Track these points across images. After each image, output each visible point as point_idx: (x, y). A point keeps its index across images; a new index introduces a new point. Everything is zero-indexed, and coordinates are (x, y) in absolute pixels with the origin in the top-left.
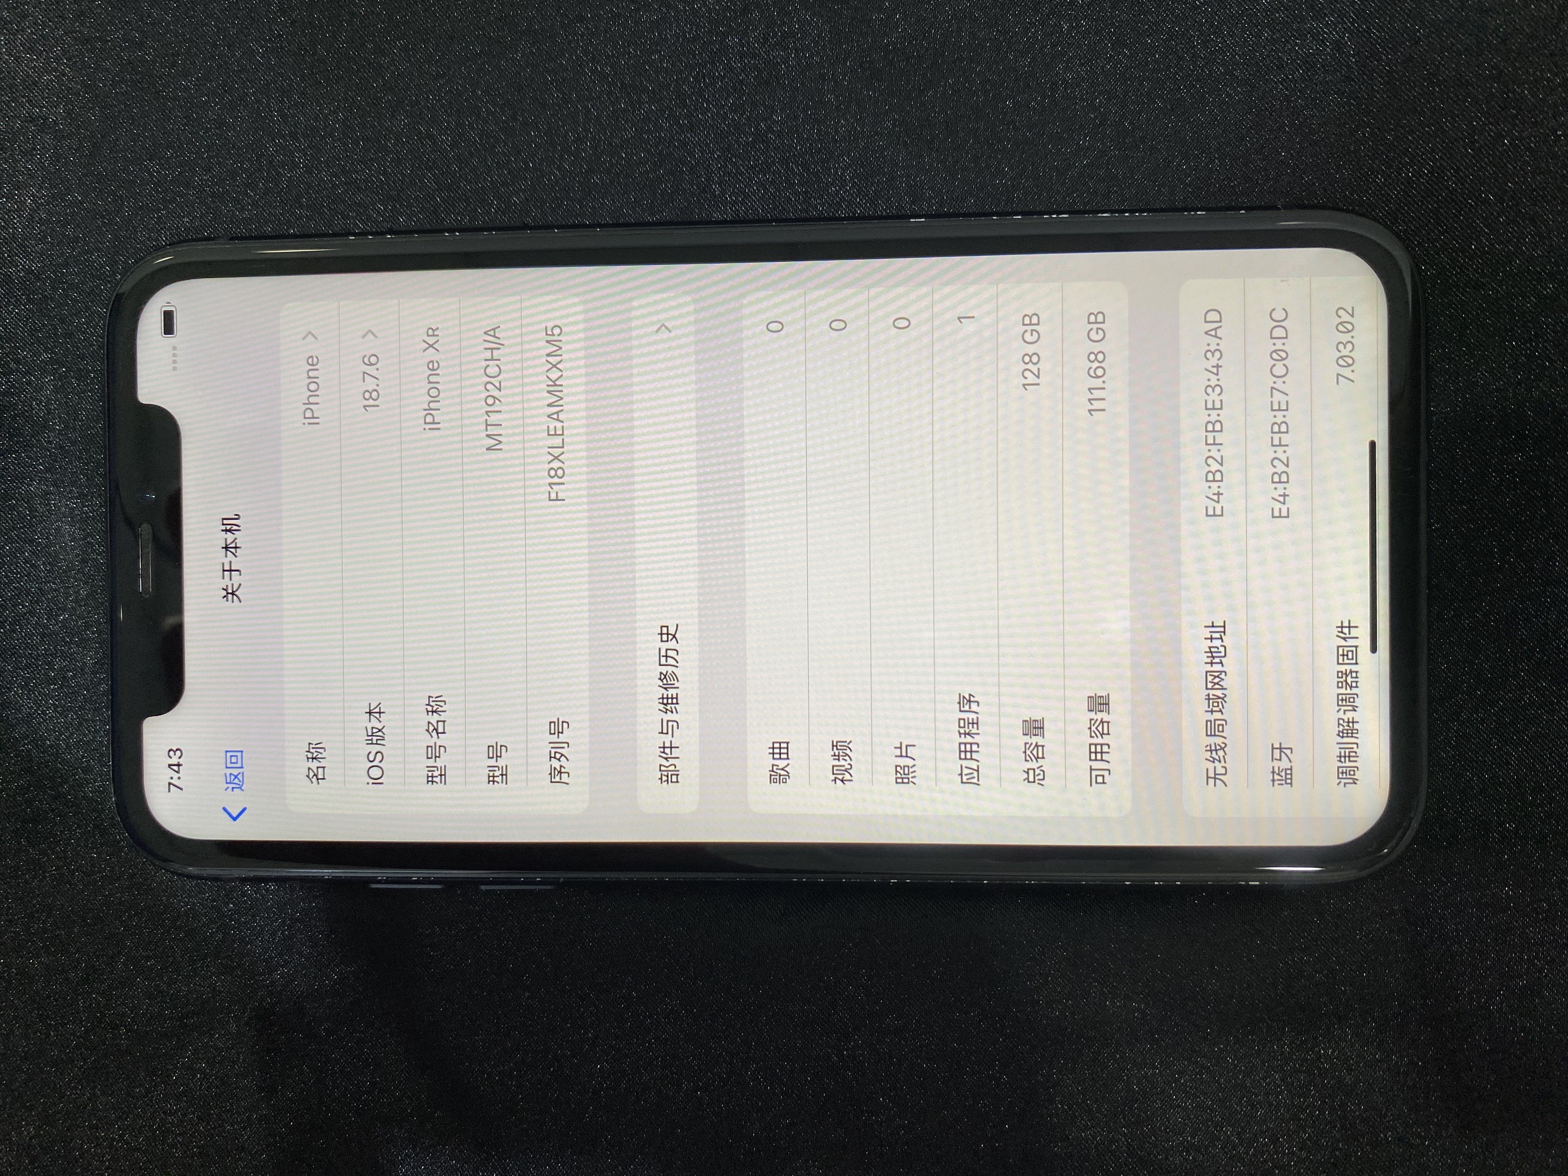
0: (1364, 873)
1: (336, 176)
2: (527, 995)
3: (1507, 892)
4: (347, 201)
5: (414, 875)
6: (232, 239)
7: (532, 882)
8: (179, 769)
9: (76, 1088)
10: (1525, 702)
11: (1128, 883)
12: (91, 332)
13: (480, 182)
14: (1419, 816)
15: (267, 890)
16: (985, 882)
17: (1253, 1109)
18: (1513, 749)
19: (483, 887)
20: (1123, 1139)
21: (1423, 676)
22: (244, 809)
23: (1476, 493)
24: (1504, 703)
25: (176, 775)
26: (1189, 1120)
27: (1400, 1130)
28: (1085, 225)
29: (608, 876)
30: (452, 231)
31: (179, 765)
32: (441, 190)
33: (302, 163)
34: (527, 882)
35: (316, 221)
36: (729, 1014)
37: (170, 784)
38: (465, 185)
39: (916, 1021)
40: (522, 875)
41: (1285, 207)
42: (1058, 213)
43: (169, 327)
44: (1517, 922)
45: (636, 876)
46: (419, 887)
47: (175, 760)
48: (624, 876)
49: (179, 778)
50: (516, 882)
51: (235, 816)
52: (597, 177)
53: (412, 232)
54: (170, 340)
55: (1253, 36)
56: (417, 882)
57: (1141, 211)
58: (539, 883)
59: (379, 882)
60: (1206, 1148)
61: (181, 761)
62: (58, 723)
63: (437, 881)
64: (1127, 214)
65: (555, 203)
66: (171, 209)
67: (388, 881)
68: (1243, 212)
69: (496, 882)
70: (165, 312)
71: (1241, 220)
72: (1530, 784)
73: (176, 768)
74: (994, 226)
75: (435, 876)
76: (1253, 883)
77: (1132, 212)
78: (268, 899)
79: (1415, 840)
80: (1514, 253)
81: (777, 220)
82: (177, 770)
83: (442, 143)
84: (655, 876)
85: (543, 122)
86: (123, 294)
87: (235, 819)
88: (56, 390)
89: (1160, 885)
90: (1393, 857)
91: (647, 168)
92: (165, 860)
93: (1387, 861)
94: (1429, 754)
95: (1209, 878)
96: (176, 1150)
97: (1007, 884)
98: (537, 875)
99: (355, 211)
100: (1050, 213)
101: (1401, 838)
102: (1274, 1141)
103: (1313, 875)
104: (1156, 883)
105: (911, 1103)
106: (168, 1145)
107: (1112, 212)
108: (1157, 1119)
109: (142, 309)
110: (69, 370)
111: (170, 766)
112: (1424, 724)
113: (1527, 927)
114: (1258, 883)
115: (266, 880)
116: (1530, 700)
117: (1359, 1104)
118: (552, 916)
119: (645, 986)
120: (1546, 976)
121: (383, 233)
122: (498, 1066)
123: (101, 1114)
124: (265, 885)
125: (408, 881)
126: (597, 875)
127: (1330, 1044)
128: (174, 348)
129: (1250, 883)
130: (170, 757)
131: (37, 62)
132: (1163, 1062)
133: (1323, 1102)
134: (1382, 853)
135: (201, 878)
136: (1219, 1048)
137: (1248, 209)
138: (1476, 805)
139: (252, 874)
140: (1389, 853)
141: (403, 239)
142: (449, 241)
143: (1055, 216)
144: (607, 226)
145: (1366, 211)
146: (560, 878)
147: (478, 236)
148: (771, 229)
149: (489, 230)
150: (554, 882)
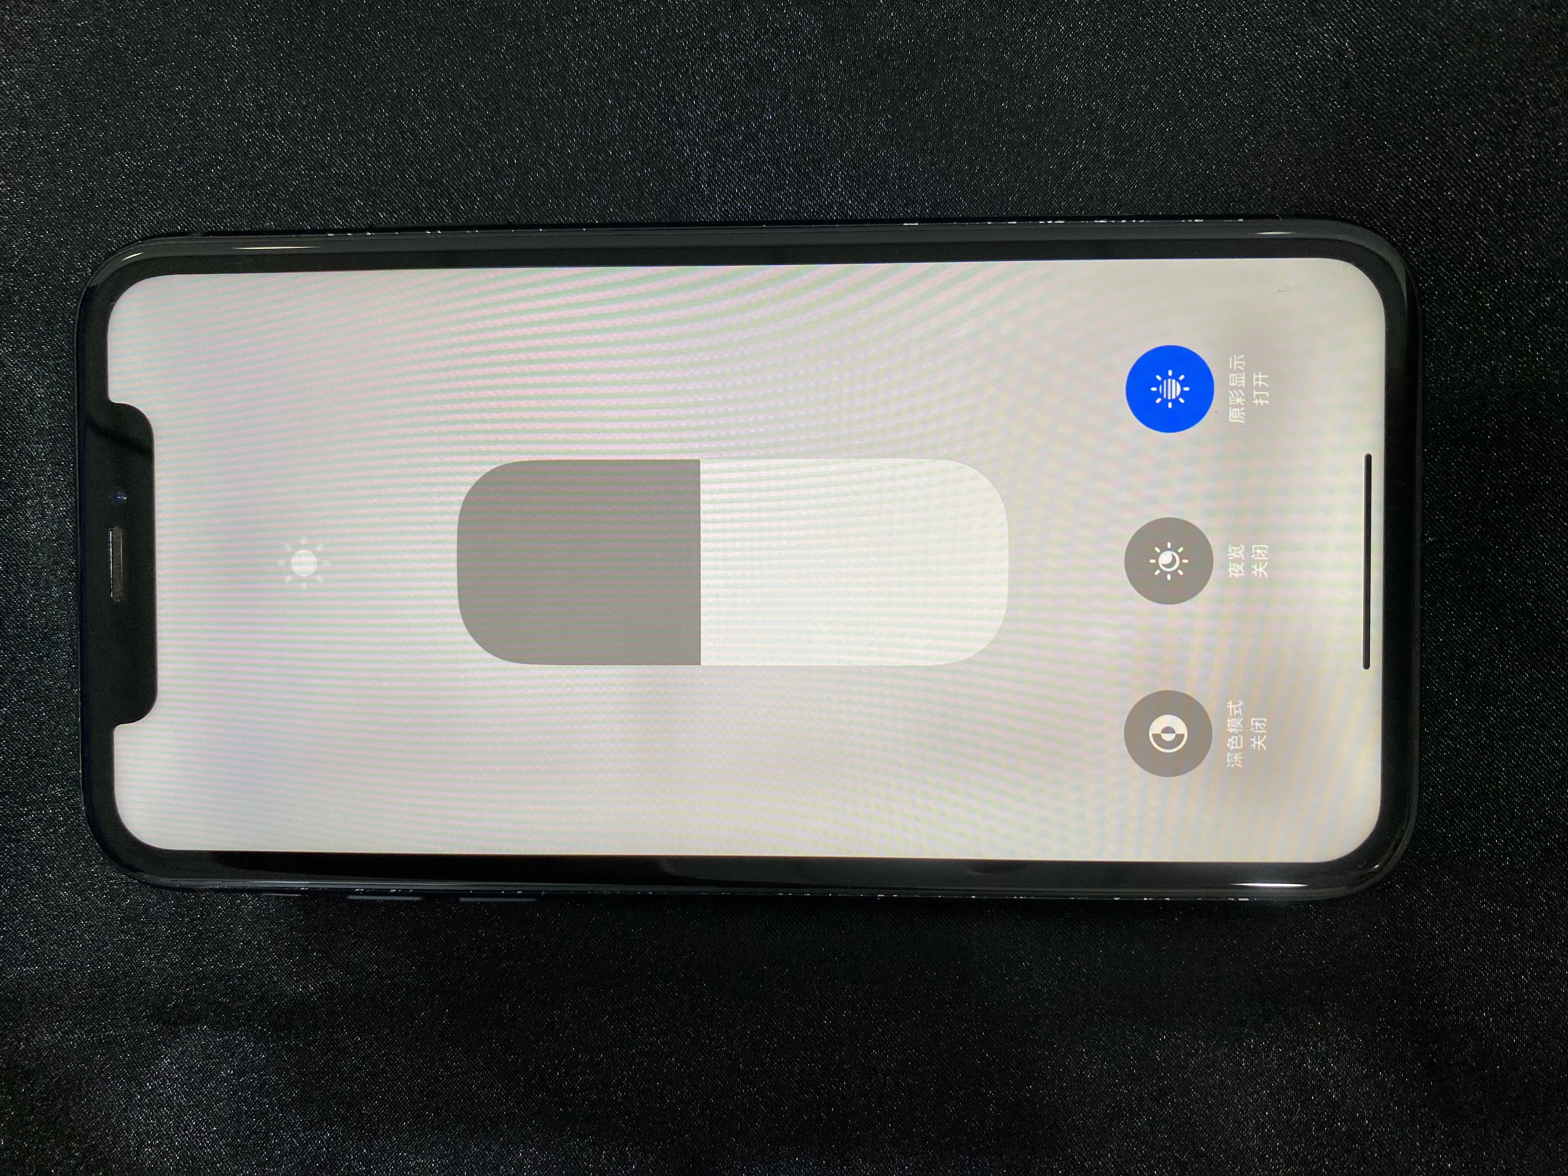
0: (1355, 890)
1: (314, 170)
5: (393, 887)
6: (207, 234)
7: (514, 895)
11: (1117, 899)
14: (1410, 832)
16: (973, 897)
19: (462, 899)
21: (1416, 694)
28: (1082, 231)
30: (433, 229)
32: (423, 186)
33: (279, 155)
34: (508, 895)
35: (293, 217)
40: (503, 889)
42: (1055, 219)
45: (618, 889)
46: (398, 898)
48: (607, 889)
50: (497, 894)
53: (393, 230)
55: (1252, 41)
56: (396, 894)
57: (1138, 218)
58: (520, 896)
59: (358, 893)
63: (415, 893)
64: (1124, 221)
65: (539, 201)
67: (366, 893)
68: (1241, 220)
69: (477, 894)
71: (1238, 229)
74: (990, 231)
75: (415, 888)
76: (1242, 899)
77: (1129, 218)
79: (1404, 856)
81: (767, 223)
83: (424, 138)
84: (639, 890)
85: (528, 117)
86: (94, 289)
89: (1148, 901)
90: (1382, 875)
91: (634, 166)
93: (1377, 878)
94: (1420, 770)
95: (1199, 894)
97: (995, 899)
98: (518, 888)
99: (334, 206)
100: (1046, 219)
101: (1393, 854)
103: (1300, 891)
104: (1145, 899)
107: (1109, 218)
109: (113, 306)
112: (1416, 739)
114: (1247, 900)
115: (244, 891)
121: (362, 230)
125: (386, 893)
129: (1240, 899)
134: (1372, 870)
135: (174, 888)
137: (1245, 217)
140: (1379, 869)
141: (383, 236)
142: (430, 240)
143: (1050, 222)
144: (593, 225)
145: (1364, 221)
146: (541, 891)
147: (460, 235)
148: (761, 231)
149: (472, 228)
150: (535, 894)
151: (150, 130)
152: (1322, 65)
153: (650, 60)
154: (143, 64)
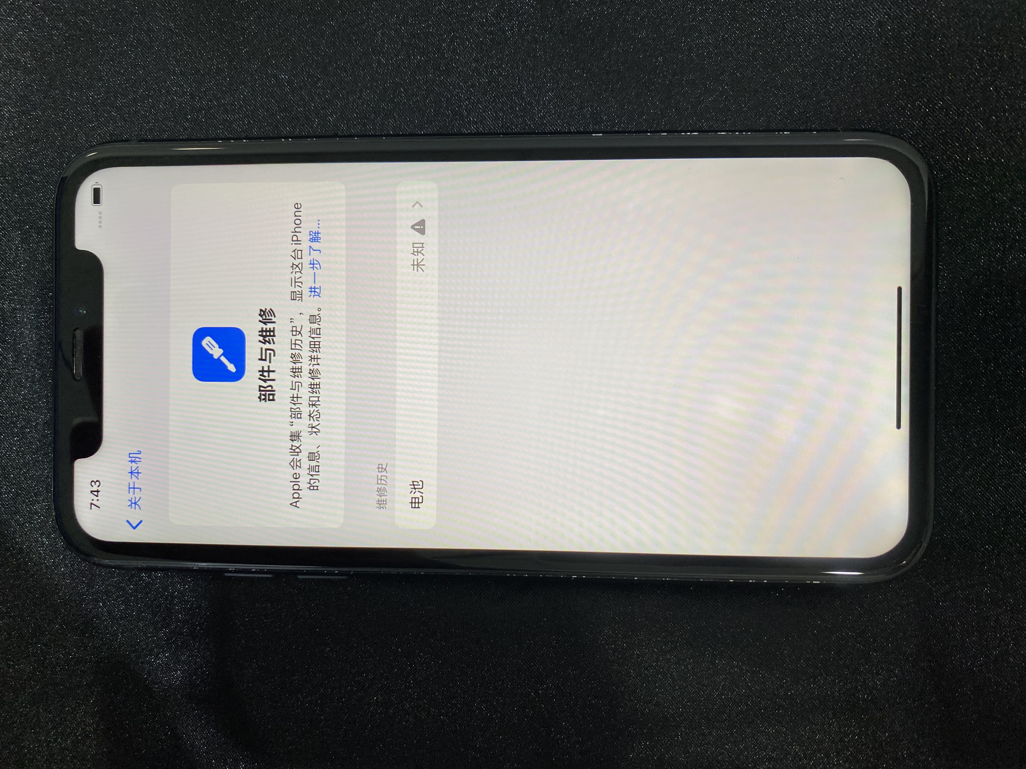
0: (891, 577)
1: (211, 101)
2: (328, 649)
3: (986, 591)
4: (218, 118)
5: (253, 568)
6: (141, 141)
7: (333, 574)
8: (98, 494)
9: (26, 707)
10: (1000, 464)
11: (731, 581)
12: (46, 202)
13: (307, 107)
14: (928, 539)
15: (156, 577)
16: (636, 578)
17: (813, 734)
18: (991, 496)
19: (300, 577)
20: (726, 753)
21: (932, 447)
22: (141, 522)
23: (969, 323)
24: (985, 464)
25: (96, 498)
26: (770, 741)
27: (912, 750)
28: (709, 140)
29: (383, 570)
30: (286, 138)
31: (98, 491)
32: (281, 111)
33: (188, 92)
34: (329, 574)
35: (197, 131)
36: (463, 665)
37: (91, 504)
38: (296, 108)
39: (588, 671)
40: (326, 569)
41: (844, 130)
42: (691, 132)
43: (97, 199)
44: (993, 612)
45: (401, 571)
46: (257, 575)
47: (95, 488)
48: (394, 571)
49: (98, 500)
50: (322, 573)
51: (134, 525)
52: (384, 104)
53: (260, 138)
54: (97, 207)
55: (823, 17)
56: (255, 572)
57: (747, 131)
58: (337, 575)
59: (231, 572)
60: (781, 760)
61: (99, 489)
62: (19, 463)
63: (269, 572)
64: (737, 133)
65: (356, 121)
66: (100, 121)
67: (236, 571)
68: (815, 133)
69: (308, 573)
70: (94, 189)
71: (814, 139)
72: (1002, 519)
73: (96, 493)
74: (649, 140)
75: (267, 568)
76: (816, 582)
77: (741, 131)
78: (156, 582)
79: (924, 556)
80: (996, 164)
81: (503, 134)
82: (96, 494)
83: (282, 80)
84: (415, 571)
85: (349, 67)
86: (66, 177)
87: (134, 528)
88: (23, 241)
89: (752, 583)
90: (909, 566)
91: (418, 99)
92: (88, 555)
93: (904, 570)
94: (935, 499)
95: (786, 578)
96: (92, 750)
97: (651, 580)
98: (336, 569)
99: (223, 125)
100: (686, 132)
101: (915, 554)
102: (827, 756)
103: (855, 577)
104: (750, 581)
105: (584, 727)
106: (86, 746)
107: (727, 131)
108: (748, 740)
109: (79, 187)
110: (31, 227)
111: (92, 492)
112: (932, 477)
113: (999, 616)
114: (819, 582)
115: (156, 569)
116: (1003, 463)
117: (885, 732)
118: (346, 597)
119: (407, 645)
120: (1012, 648)
121: (241, 139)
122: (308, 697)
123: (42, 724)
124: (155, 573)
125: (249, 571)
126: (375, 570)
127: (866, 692)
128: (100, 213)
129: (814, 582)
130: (92, 486)
131: (14, 23)
132: (753, 702)
133: (861, 731)
134: (901, 564)
135: (111, 567)
136: (791, 693)
137: (818, 131)
138: (966, 533)
139: (145, 565)
140: (907, 564)
141: (254, 142)
142: (284, 145)
143: (689, 134)
144: (389, 135)
145: (898, 134)
146: (351, 571)
147: (304, 141)
148: (499, 139)
149: (312, 137)
150: (347, 574)
151: (106, 75)
152: (869, 32)
153: (429, 30)
154: (102, 33)
